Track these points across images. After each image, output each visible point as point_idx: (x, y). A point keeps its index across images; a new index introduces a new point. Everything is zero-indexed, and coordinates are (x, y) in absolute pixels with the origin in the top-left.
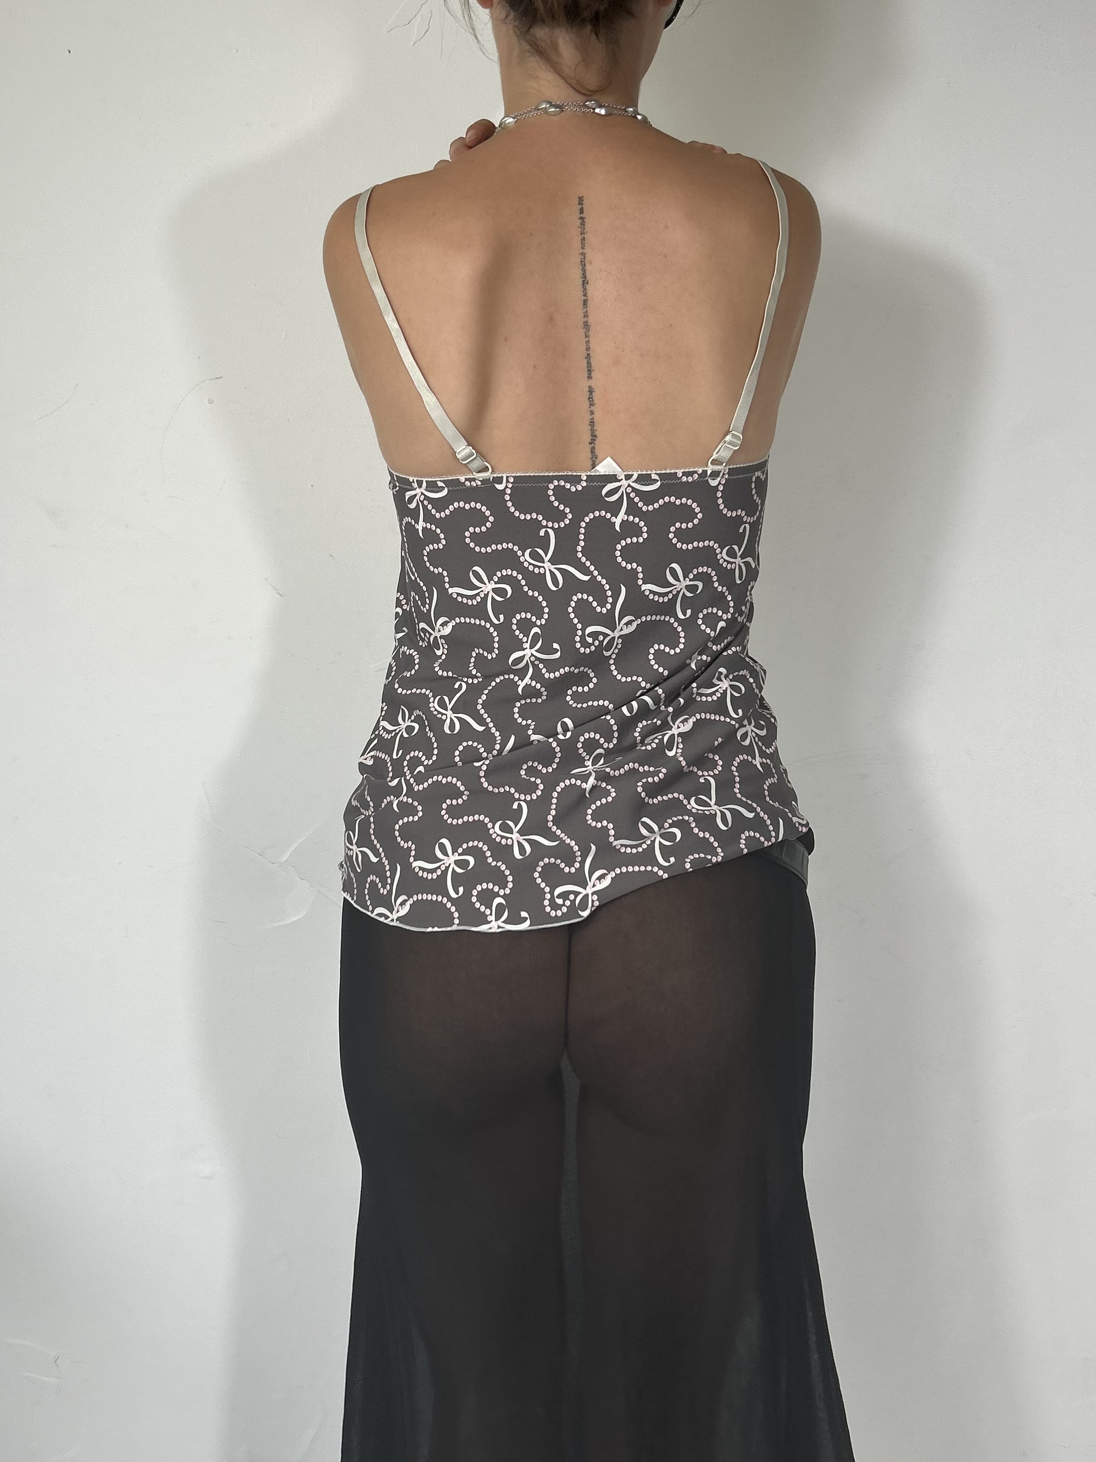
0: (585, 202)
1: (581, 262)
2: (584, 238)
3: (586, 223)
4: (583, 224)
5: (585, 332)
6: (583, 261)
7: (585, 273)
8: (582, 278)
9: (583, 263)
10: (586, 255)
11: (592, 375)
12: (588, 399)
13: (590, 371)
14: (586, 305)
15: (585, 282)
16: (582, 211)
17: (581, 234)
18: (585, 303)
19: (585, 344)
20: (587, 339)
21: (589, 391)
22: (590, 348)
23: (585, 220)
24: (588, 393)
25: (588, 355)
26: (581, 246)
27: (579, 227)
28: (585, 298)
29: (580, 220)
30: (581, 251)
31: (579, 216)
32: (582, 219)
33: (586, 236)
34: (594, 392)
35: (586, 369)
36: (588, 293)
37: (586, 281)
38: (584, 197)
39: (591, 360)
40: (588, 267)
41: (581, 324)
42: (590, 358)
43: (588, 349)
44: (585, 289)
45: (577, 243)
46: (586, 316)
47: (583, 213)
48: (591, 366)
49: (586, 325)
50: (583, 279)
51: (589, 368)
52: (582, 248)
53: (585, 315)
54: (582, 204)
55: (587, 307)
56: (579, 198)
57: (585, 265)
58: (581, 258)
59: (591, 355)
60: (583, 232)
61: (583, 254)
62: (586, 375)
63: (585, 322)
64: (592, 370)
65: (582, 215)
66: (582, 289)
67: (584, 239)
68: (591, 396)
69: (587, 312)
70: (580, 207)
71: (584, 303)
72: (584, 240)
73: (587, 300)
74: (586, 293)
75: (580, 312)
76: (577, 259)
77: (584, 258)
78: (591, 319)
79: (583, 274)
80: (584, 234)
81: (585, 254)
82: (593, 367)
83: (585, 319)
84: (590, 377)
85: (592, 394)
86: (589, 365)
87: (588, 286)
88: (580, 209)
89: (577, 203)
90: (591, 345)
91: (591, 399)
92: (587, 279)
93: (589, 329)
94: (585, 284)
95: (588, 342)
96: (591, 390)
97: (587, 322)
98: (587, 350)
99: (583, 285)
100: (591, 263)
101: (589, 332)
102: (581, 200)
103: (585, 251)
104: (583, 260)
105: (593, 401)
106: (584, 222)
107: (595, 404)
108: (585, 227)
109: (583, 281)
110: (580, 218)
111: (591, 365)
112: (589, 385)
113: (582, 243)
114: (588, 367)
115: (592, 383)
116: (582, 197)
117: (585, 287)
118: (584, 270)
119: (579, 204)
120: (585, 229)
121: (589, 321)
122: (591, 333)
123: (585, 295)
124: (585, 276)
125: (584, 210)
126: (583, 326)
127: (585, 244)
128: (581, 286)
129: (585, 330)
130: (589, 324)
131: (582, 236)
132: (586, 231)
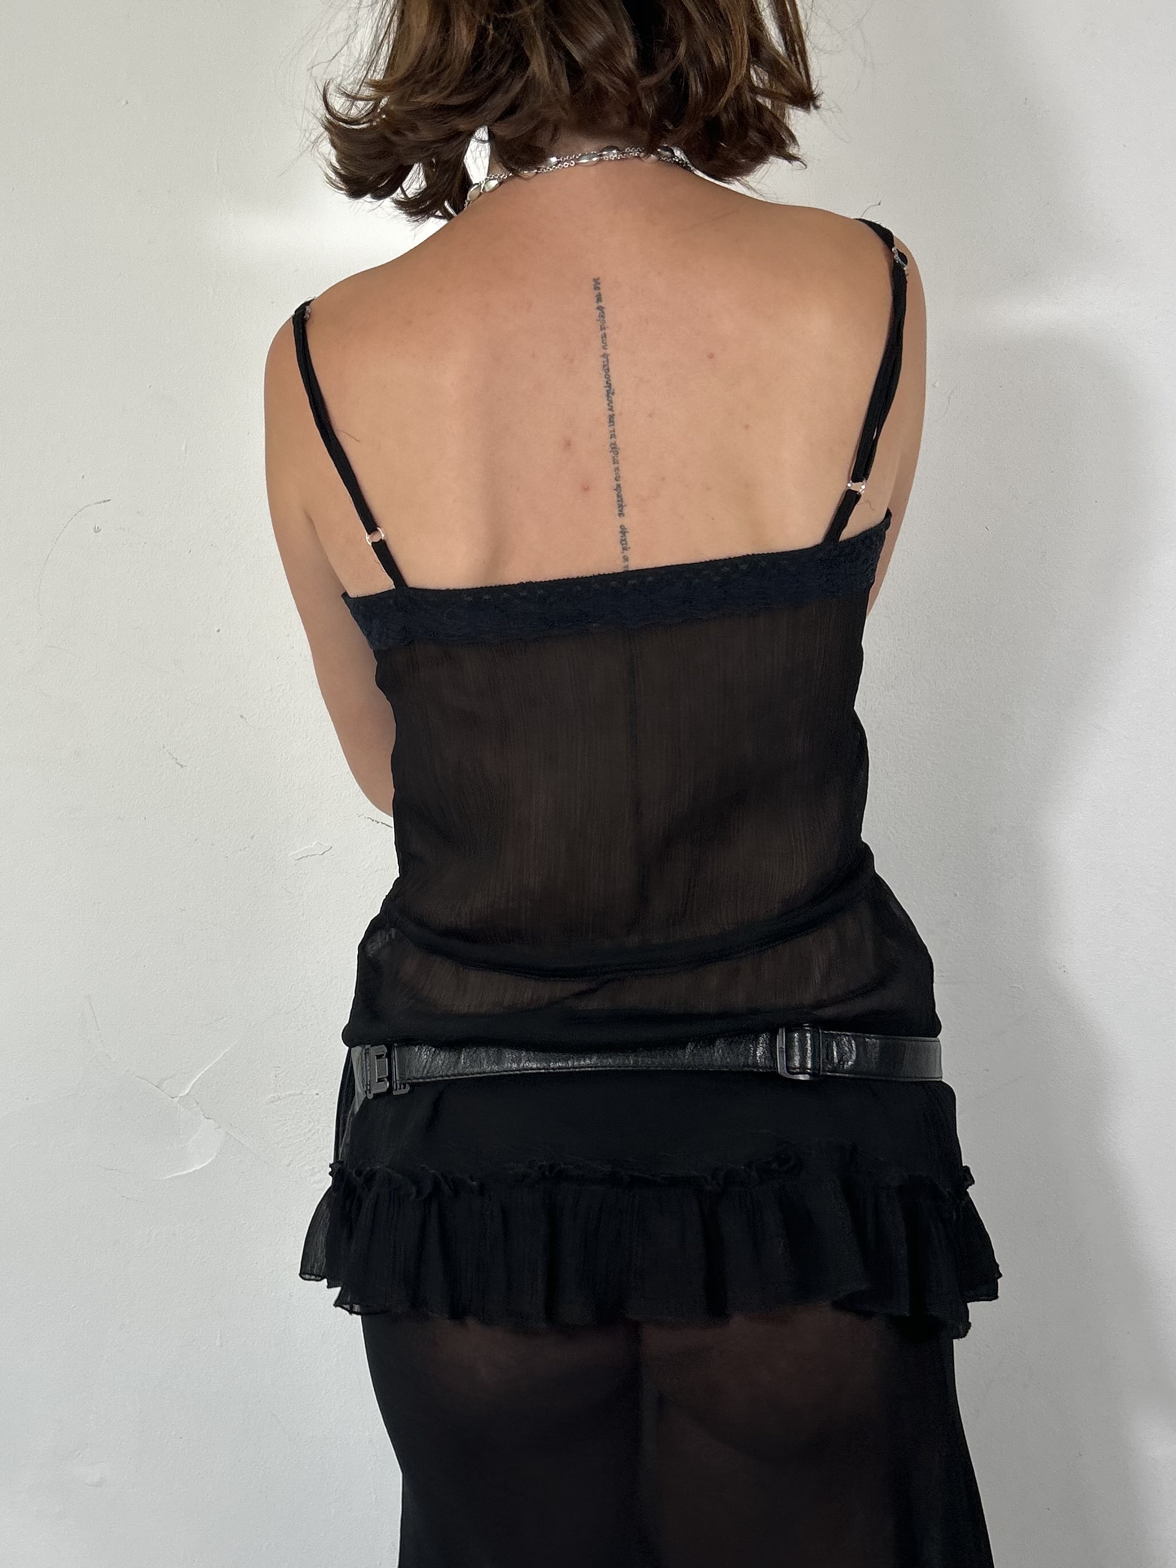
0: (602, 286)
1: (604, 366)
2: (605, 335)
3: (606, 314)
4: (602, 316)
5: (614, 457)
6: (606, 366)
7: (610, 381)
8: (605, 387)
9: (606, 368)
10: (609, 358)
11: (625, 511)
12: (621, 542)
13: (621, 506)
14: (613, 422)
15: (610, 393)
16: (599, 298)
17: (601, 329)
18: (612, 420)
19: (614, 472)
20: (616, 465)
21: (621, 532)
22: (619, 477)
23: (604, 310)
24: (621, 535)
25: (619, 486)
26: (602, 345)
27: (597, 320)
28: (611, 413)
29: (599, 311)
30: (602, 352)
31: (596, 305)
32: (600, 308)
33: (607, 331)
34: (628, 532)
35: (616, 504)
36: (614, 406)
37: (612, 391)
38: (602, 279)
39: (622, 493)
40: (612, 373)
41: (608, 448)
42: (621, 491)
44: (610, 402)
46: (613, 436)
47: (601, 301)
48: (622, 501)
49: (614, 448)
50: (608, 389)
51: (620, 503)
52: (604, 348)
53: (611, 435)
54: (599, 288)
55: (613, 425)
56: (595, 280)
57: (608, 369)
58: (604, 362)
59: (622, 486)
60: (603, 327)
61: (605, 356)
62: (617, 512)
63: (612, 444)
64: (624, 505)
65: (601, 304)
66: (606, 402)
68: (624, 538)
69: (614, 431)
70: (597, 292)
71: (610, 420)
72: (606, 337)
73: (614, 415)
74: (612, 407)
75: (606, 430)
76: (596, 363)
77: (608, 361)
78: (621, 441)
79: (607, 383)
80: (605, 329)
81: (608, 355)
82: (625, 502)
83: (613, 439)
84: (621, 514)
85: (625, 535)
86: (619, 499)
87: (614, 398)
88: (597, 296)
89: (592, 287)
90: (622, 473)
91: (624, 542)
92: (613, 387)
93: (617, 454)
94: (610, 395)
95: (617, 469)
96: (623, 531)
97: (615, 444)
98: (617, 481)
99: (608, 395)
100: (615, 368)
101: (617, 457)
102: (597, 282)
103: (608, 351)
104: (606, 363)
105: (626, 544)
106: (603, 313)
107: (629, 548)
108: (606, 319)
109: (608, 391)
110: (598, 308)
111: (622, 499)
112: (622, 524)
113: (602, 342)
114: (618, 501)
115: (625, 521)
116: (599, 278)
117: (610, 399)
118: (607, 376)
119: (595, 289)
120: (605, 322)
121: (617, 443)
122: (620, 458)
123: (611, 409)
124: (609, 385)
125: (603, 297)
126: (610, 450)
127: (608, 344)
128: (606, 398)
129: (614, 455)
130: (618, 446)
131: (601, 333)
132: (606, 325)
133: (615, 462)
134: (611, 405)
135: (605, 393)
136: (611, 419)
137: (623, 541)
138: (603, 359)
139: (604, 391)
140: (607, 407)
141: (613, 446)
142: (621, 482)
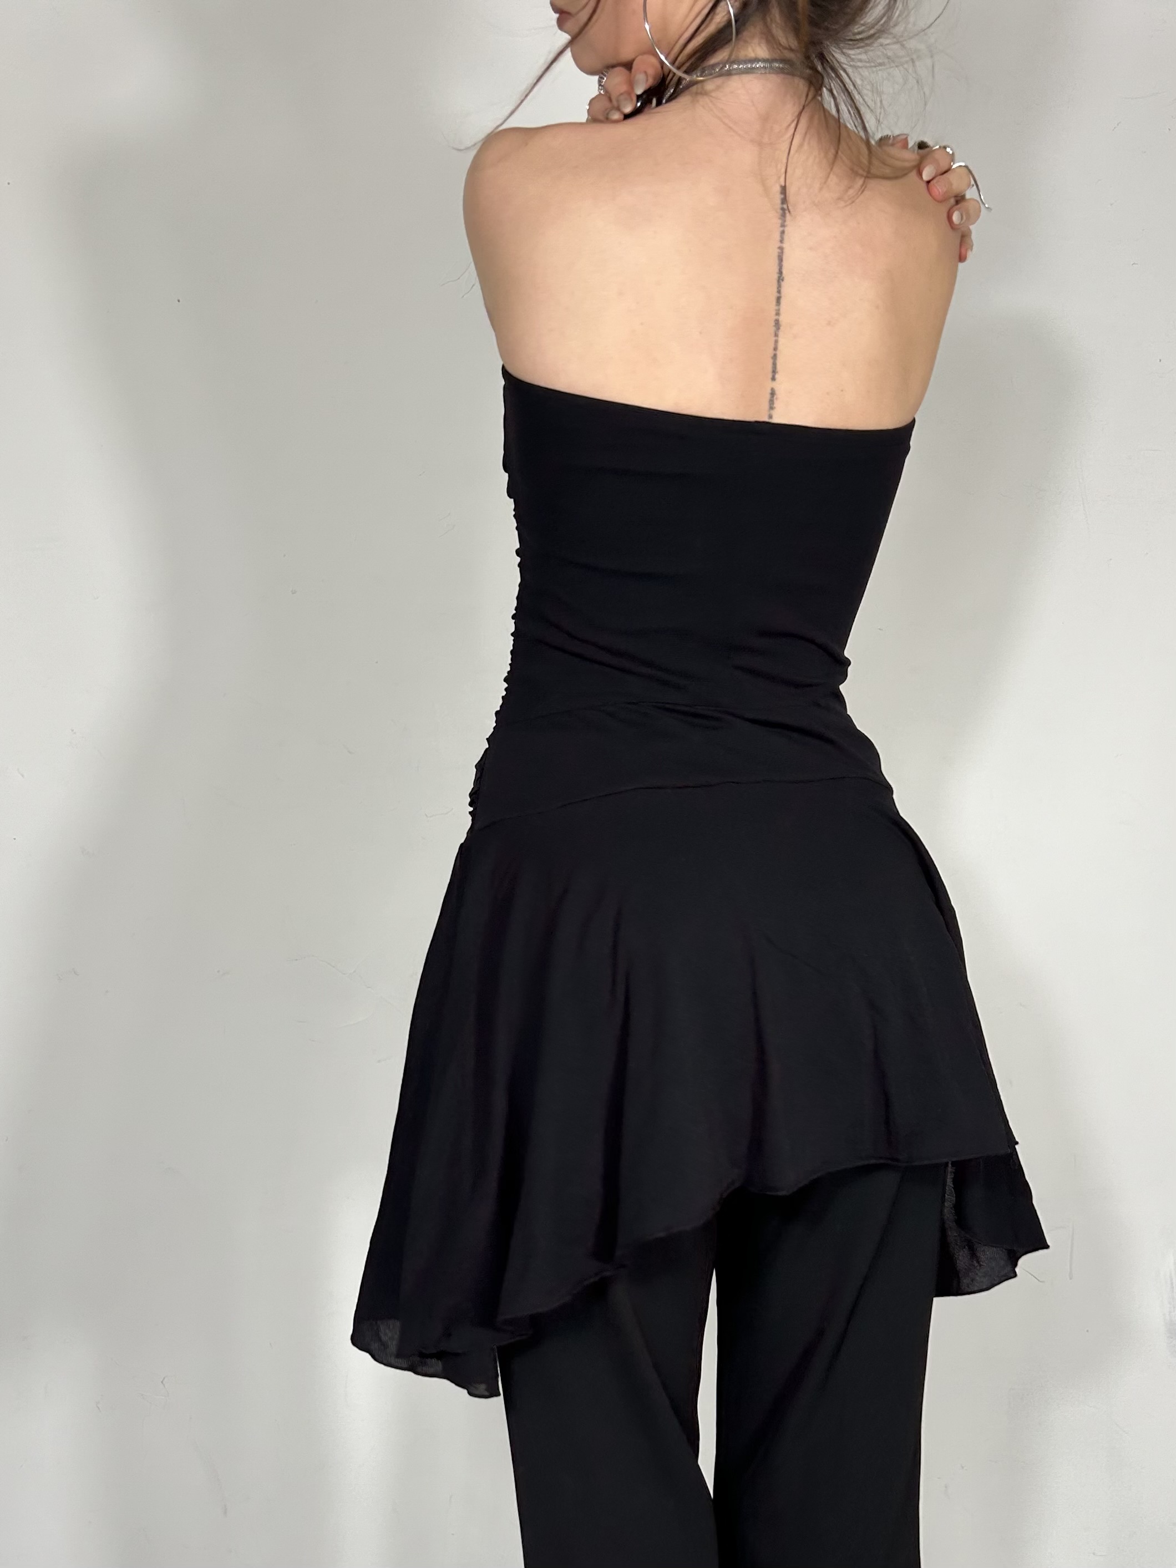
1: (779, 256)
3: (788, 215)
4: (784, 216)
5: (775, 331)
9: (781, 258)
10: (784, 250)
11: (777, 376)
12: (769, 402)
13: (774, 371)
14: (780, 302)
15: (780, 279)
16: (784, 201)
19: (773, 344)
20: (776, 338)
21: (771, 393)
22: (777, 348)
23: (787, 212)
24: (770, 395)
25: (775, 355)
26: (780, 239)
27: (779, 218)
28: (779, 295)
29: (781, 212)
30: (779, 244)
31: (780, 206)
32: (784, 209)
33: (786, 229)
34: (777, 395)
35: (771, 370)
36: (782, 290)
37: (781, 278)
39: (777, 361)
40: (785, 263)
41: (773, 324)
42: (776, 359)
43: (775, 349)
44: (779, 286)
45: (777, 236)
46: (778, 314)
47: (785, 204)
48: (776, 368)
49: (777, 324)
50: (779, 275)
52: (781, 241)
53: (776, 313)
54: (786, 194)
55: (780, 305)
56: (782, 187)
57: (782, 260)
58: (779, 252)
59: (778, 355)
61: (781, 249)
62: (770, 376)
63: (776, 320)
64: (777, 372)
65: (784, 206)
66: (777, 286)
67: (783, 232)
68: (772, 399)
69: (779, 310)
70: (782, 196)
73: (781, 297)
74: (780, 290)
75: (772, 310)
76: (775, 252)
78: (783, 319)
79: (779, 270)
80: (784, 226)
81: (784, 248)
82: (778, 369)
83: (777, 317)
84: (773, 379)
85: (773, 397)
86: (774, 366)
87: (783, 284)
88: (783, 199)
89: (780, 192)
90: (780, 345)
92: (784, 275)
93: (779, 329)
94: (781, 281)
95: (776, 342)
96: (773, 393)
97: (778, 320)
99: (779, 281)
100: (788, 260)
101: (779, 332)
102: (784, 189)
103: (784, 245)
104: (781, 254)
105: (773, 404)
107: (775, 408)
108: (787, 219)
109: (779, 277)
110: (782, 209)
111: (776, 366)
112: (772, 387)
113: (781, 236)
114: (773, 368)
115: (774, 385)
116: (787, 186)
117: (779, 283)
118: (780, 265)
119: (782, 193)
120: (785, 221)
121: (780, 320)
122: (781, 333)
123: (779, 292)
124: (780, 272)
125: (788, 201)
127: (785, 239)
128: (777, 282)
129: (775, 329)
130: (781, 323)
131: (782, 229)
132: (786, 223)
133: (776, 335)
134: (780, 288)
135: (777, 278)
136: (778, 300)
137: (771, 402)
138: (779, 250)
139: (776, 276)
140: (776, 290)
141: (776, 322)
142: (778, 353)
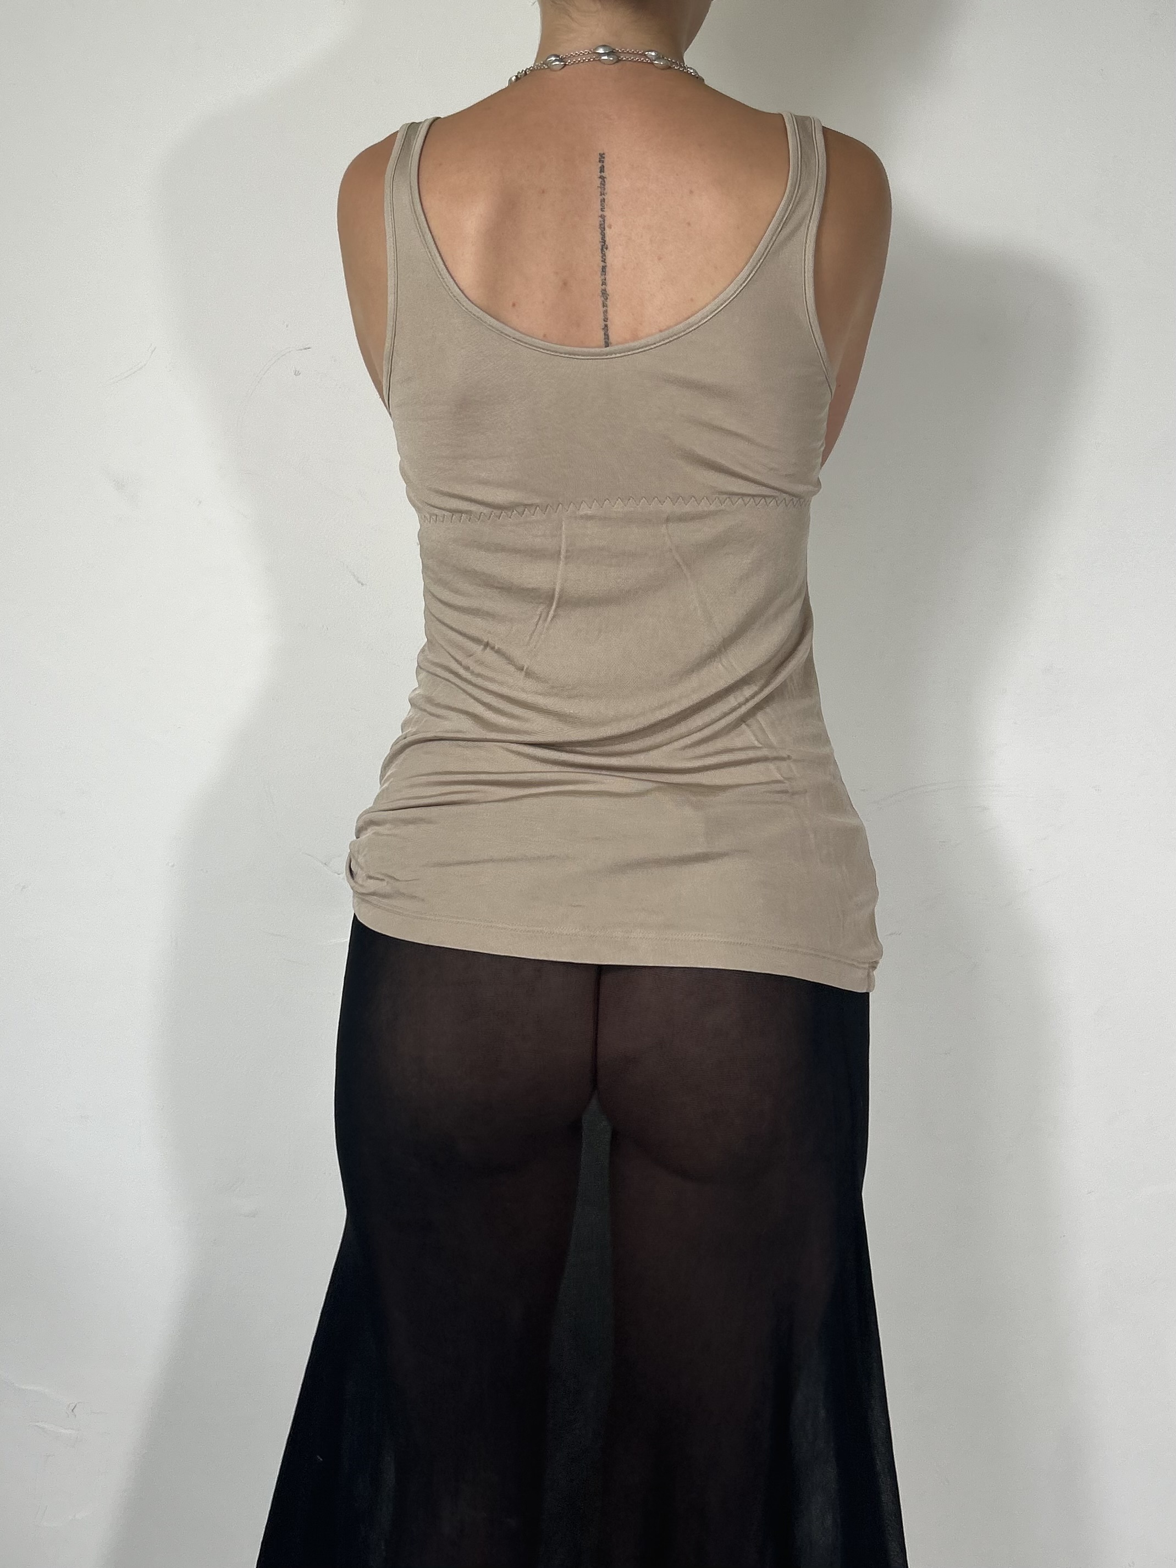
0: (606, 160)
1: (600, 225)
2: (604, 199)
3: (606, 182)
4: (603, 184)
5: (604, 301)
6: (602, 224)
7: (604, 238)
8: (602, 242)
9: (602, 226)
10: (606, 218)
14: (605, 272)
15: (604, 247)
16: (602, 169)
17: (601, 195)
19: (602, 314)
20: (605, 308)
22: (607, 319)
23: (605, 179)
25: (606, 326)
26: (600, 207)
27: (599, 187)
28: (604, 264)
29: (600, 180)
30: (601, 213)
31: (599, 175)
32: (602, 178)
33: (606, 197)
36: (607, 259)
37: (606, 246)
38: (606, 154)
40: (607, 231)
41: (600, 292)
42: (608, 330)
44: (604, 255)
45: (596, 204)
46: (604, 283)
47: (603, 172)
48: (608, 339)
49: (604, 293)
50: (601, 244)
52: (602, 210)
54: (603, 162)
55: (605, 275)
56: (600, 154)
57: (604, 229)
58: (600, 222)
59: (608, 326)
60: (602, 193)
61: (603, 217)
63: (603, 290)
65: (603, 174)
66: (601, 255)
69: (605, 280)
70: (600, 165)
71: (602, 270)
72: (604, 201)
73: (606, 266)
74: (605, 259)
75: (598, 279)
76: (595, 221)
77: (604, 221)
78: (609, 289)
79: (602, 239)
80: (604, 194)
81: (605, 216)
82: (611, 335)
83: (604, 287)
86: (606, 337)
87: (607, 252)
88: (600, 168)
89: (598, 160)
90: (609, 316)
92: (607, 243)
93: (607, 298)
94: (605, 250)
95: (605, 312)
97: (605, 290)
98: (605, 320)
99: (602, 250)
100: (610, 227)
101: (607, 301)
102: (602, 156)
103: (605, 213)
104: (602, 222)
106: (604, 182)
108: (606, 187)
109: (602, 246)
110: (601, 177)
111: (608, 334)
113: (601, 205)
114: (605, 339)
116: (604, 154)
117: (603, 253)
118: (603, 234)
119: (600, 161)
120: (605, 189)
121: (607, 289)
122: (608, 303)
123: (604, 261)
124: (603, 241)
125: (605, 168)
126: (601, 295)
127: (605, 206)
128: (600, 251)
129: (603, 299)
130: (608, 293)
131: (601, 197)
132: (606, 191)
133: (604, 305)
134: (604, 257)
135: (600, 247)
136: (604, 269)
139: (599, 245)
140: (601, 259)
141: (603, 292)
142: (608, 323)
